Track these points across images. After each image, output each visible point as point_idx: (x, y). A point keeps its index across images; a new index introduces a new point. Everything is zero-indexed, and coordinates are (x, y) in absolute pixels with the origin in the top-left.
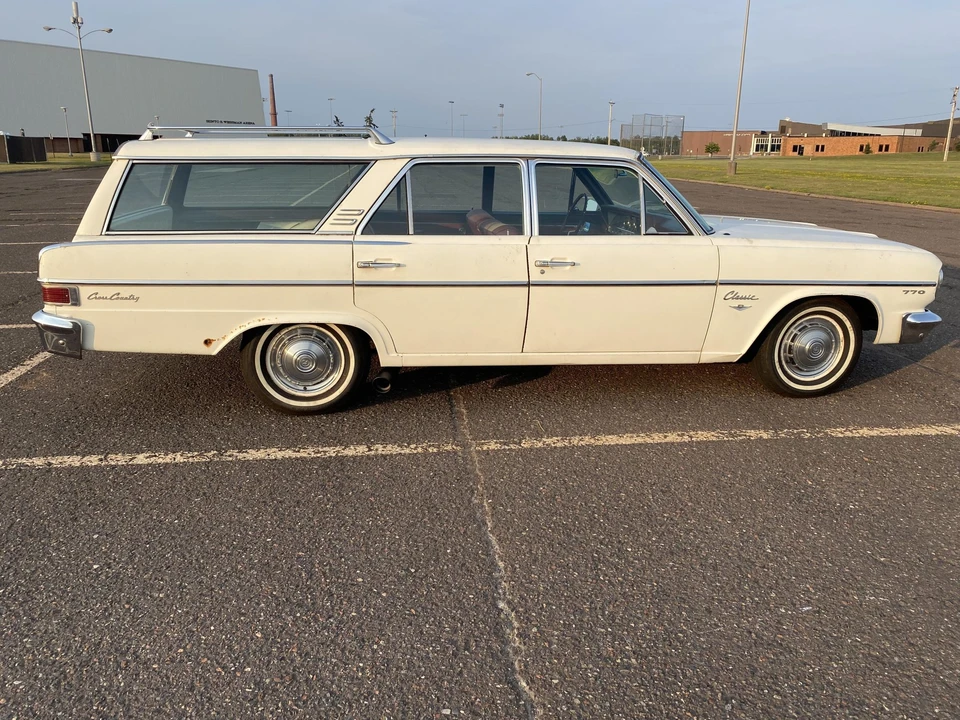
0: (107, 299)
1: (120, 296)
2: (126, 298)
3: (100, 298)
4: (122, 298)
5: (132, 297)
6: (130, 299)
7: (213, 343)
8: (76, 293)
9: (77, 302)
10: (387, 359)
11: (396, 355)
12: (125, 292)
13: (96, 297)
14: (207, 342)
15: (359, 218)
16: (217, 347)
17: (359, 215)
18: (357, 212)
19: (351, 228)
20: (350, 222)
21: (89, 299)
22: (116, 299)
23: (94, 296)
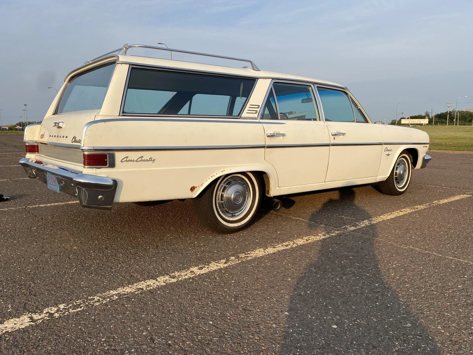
0: (134, 161)
1: (143, 159)
2: (147, 160)
3: (130, 160)
4: (144, 161)
5: (151, 160)
6: (149, 161)
7: (196, 189)
8: (113, 157)
9: (112, 165)
10: (275, 191)
11: (278, 188)
12: (147, 155)
13: (126, 160)
14: (193, 189)
15: (258, 110)
16: (197, 192)
17: (258, 108)
18: (257, 107)
19: (256, 115)
20: (255, 112)
21: (121, 162)
22: (140, 161)
23: (125, 159)
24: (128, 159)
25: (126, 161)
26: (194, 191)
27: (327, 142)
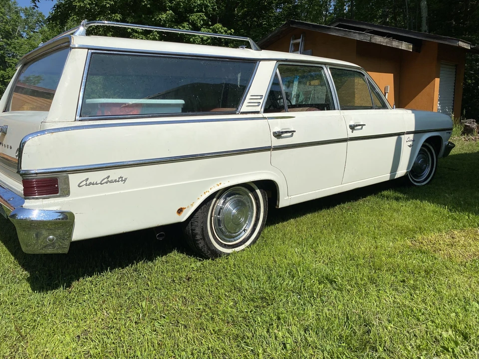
0: (97, 184)
1: (110, 179)
2: (116, 181)
3: (90, 184)
4: (111, 182)
6: (118, 181)
7: (184, 211)
10: (284, 201)
11: (288, 198)
12: (114, 174)
14: (180, 211)
15: (261, 101)
16: (185, 215)
17: (261, 99)
18: (259, 97)
19: (258, 109)
20: (257, 104)
21: (79, 186)
22: (106, 183)
23: (85, 183)
24: (88, 182)
25: (86, 185)
26: (183, 214)
27: (345, 136)
